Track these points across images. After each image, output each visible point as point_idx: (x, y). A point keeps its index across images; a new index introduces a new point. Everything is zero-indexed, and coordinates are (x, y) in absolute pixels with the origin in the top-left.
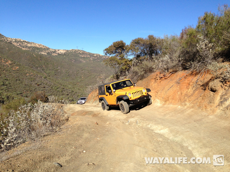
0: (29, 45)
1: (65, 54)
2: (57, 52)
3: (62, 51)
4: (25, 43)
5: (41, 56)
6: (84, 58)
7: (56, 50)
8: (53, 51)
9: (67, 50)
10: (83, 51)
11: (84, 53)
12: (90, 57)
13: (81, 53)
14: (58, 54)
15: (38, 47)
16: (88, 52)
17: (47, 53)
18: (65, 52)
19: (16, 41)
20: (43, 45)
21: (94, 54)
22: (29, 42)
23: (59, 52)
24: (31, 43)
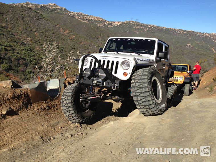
1: (120, 26)
2: (113, 24)
3: (117, 23)
4: (86, 16)
5: (98, 28)
6: (138, 29)
7: (112, 22)
8: (109, 24)
9: (122, 22)
10: (137, 22)
11: (138, 24)
12: (144, 29)
13: (135, 25)
14: (114, 26)
15: (96, 20)
16: (143, 24)
17: (104, 25)
18: (120, 24)
19: (77, 15)
20: (100, 18)
21: (148, 25)
22: (89, 16)
23: (114, 24)
24: (90, 16)
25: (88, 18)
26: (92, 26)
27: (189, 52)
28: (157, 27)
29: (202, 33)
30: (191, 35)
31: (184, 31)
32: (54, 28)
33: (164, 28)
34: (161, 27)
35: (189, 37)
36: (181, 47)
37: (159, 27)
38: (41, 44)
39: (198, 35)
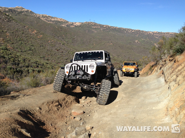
0: (53, 19)
1: (80, 26)
2: (74, 25)
3: (78, 24)
4: (50, 18)
5: (62, 28)
6: (95, 28)
7: (74, 23)
8: (71, 24)
9: (82, 23)
10: (95, 23)
11: (95, 25)
12: (101, 28)
13: (93, 25)
14: (75, 26)
15: (60, 21)
16: (99, 24)
17: (67, 26)
18: (80, 24)
19: (43, 17)
20: (63, 19)
21: (103, 25)
23: (76, 24)
24: (54, 18)
25: (52, 19)
26: (57, 26)
27: (137, 47)
28: (111, 27)
29: (146, 32)
30: (138, 33)
31: (133, 30)
32: (23, 29)
33: (117, 28)
34: (114, 27)
35: (137, 35)
36: (131, 43)
37: (112, 27)
38: (12, 42)
39: (144, 33)
